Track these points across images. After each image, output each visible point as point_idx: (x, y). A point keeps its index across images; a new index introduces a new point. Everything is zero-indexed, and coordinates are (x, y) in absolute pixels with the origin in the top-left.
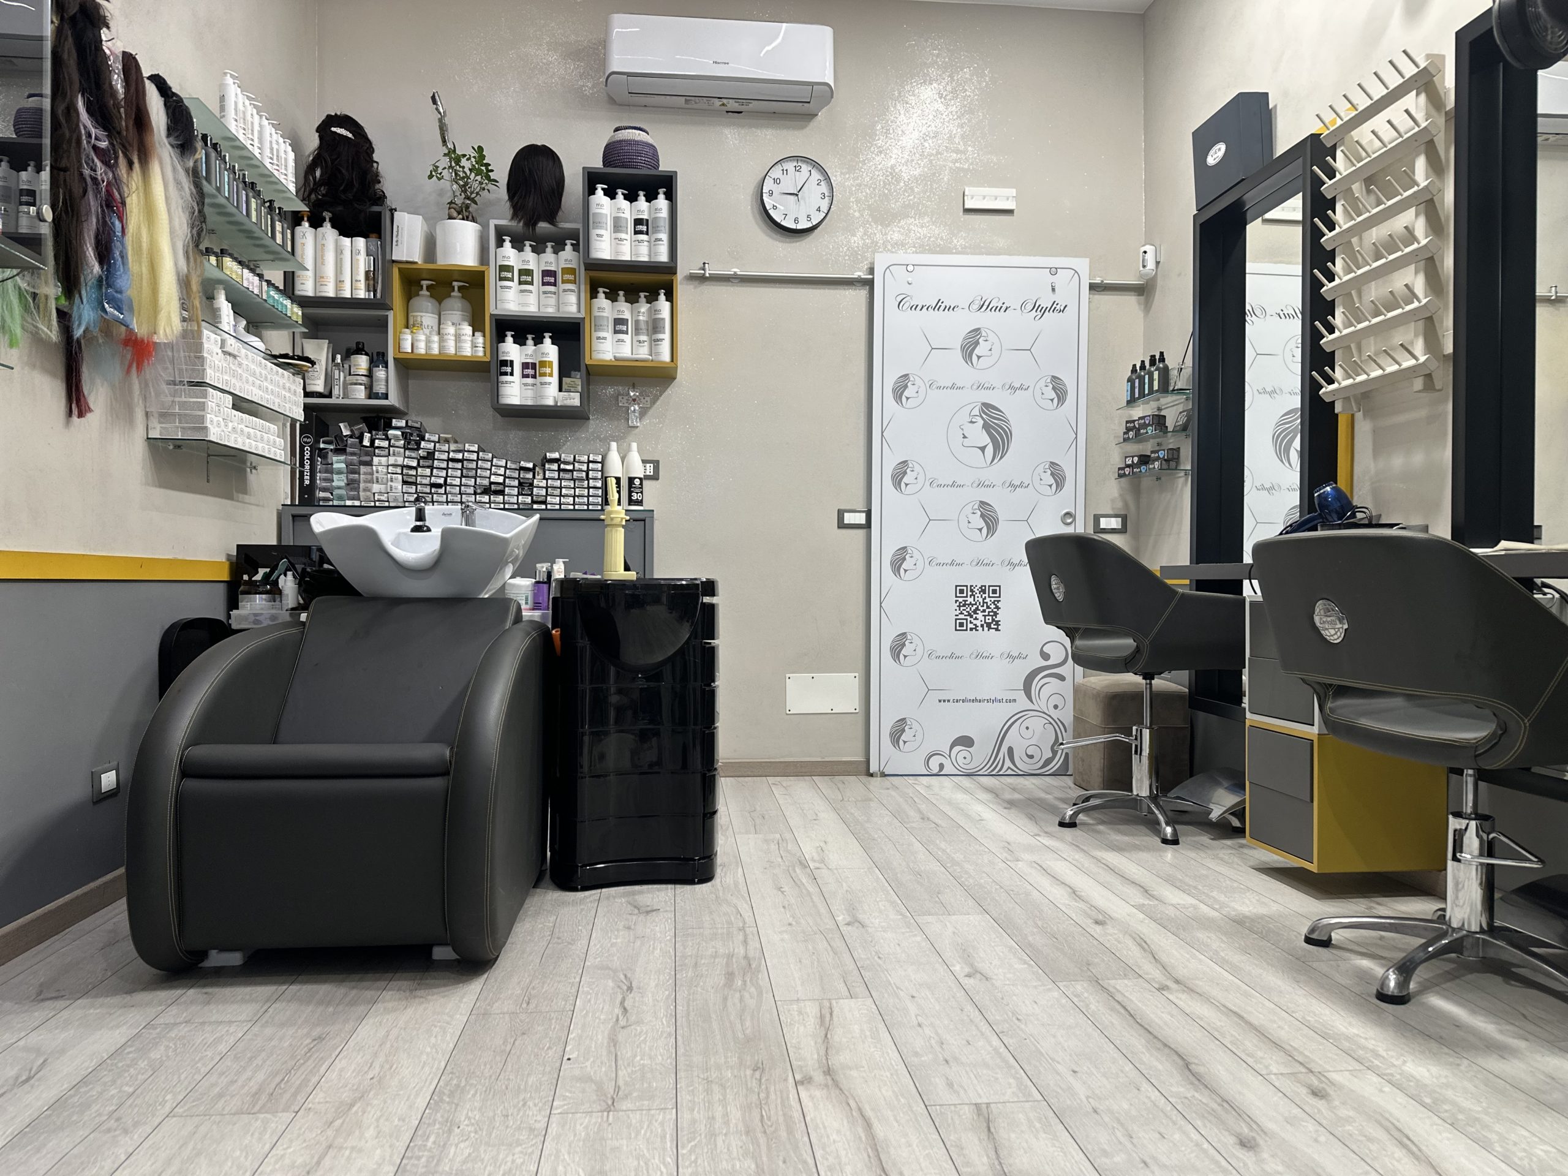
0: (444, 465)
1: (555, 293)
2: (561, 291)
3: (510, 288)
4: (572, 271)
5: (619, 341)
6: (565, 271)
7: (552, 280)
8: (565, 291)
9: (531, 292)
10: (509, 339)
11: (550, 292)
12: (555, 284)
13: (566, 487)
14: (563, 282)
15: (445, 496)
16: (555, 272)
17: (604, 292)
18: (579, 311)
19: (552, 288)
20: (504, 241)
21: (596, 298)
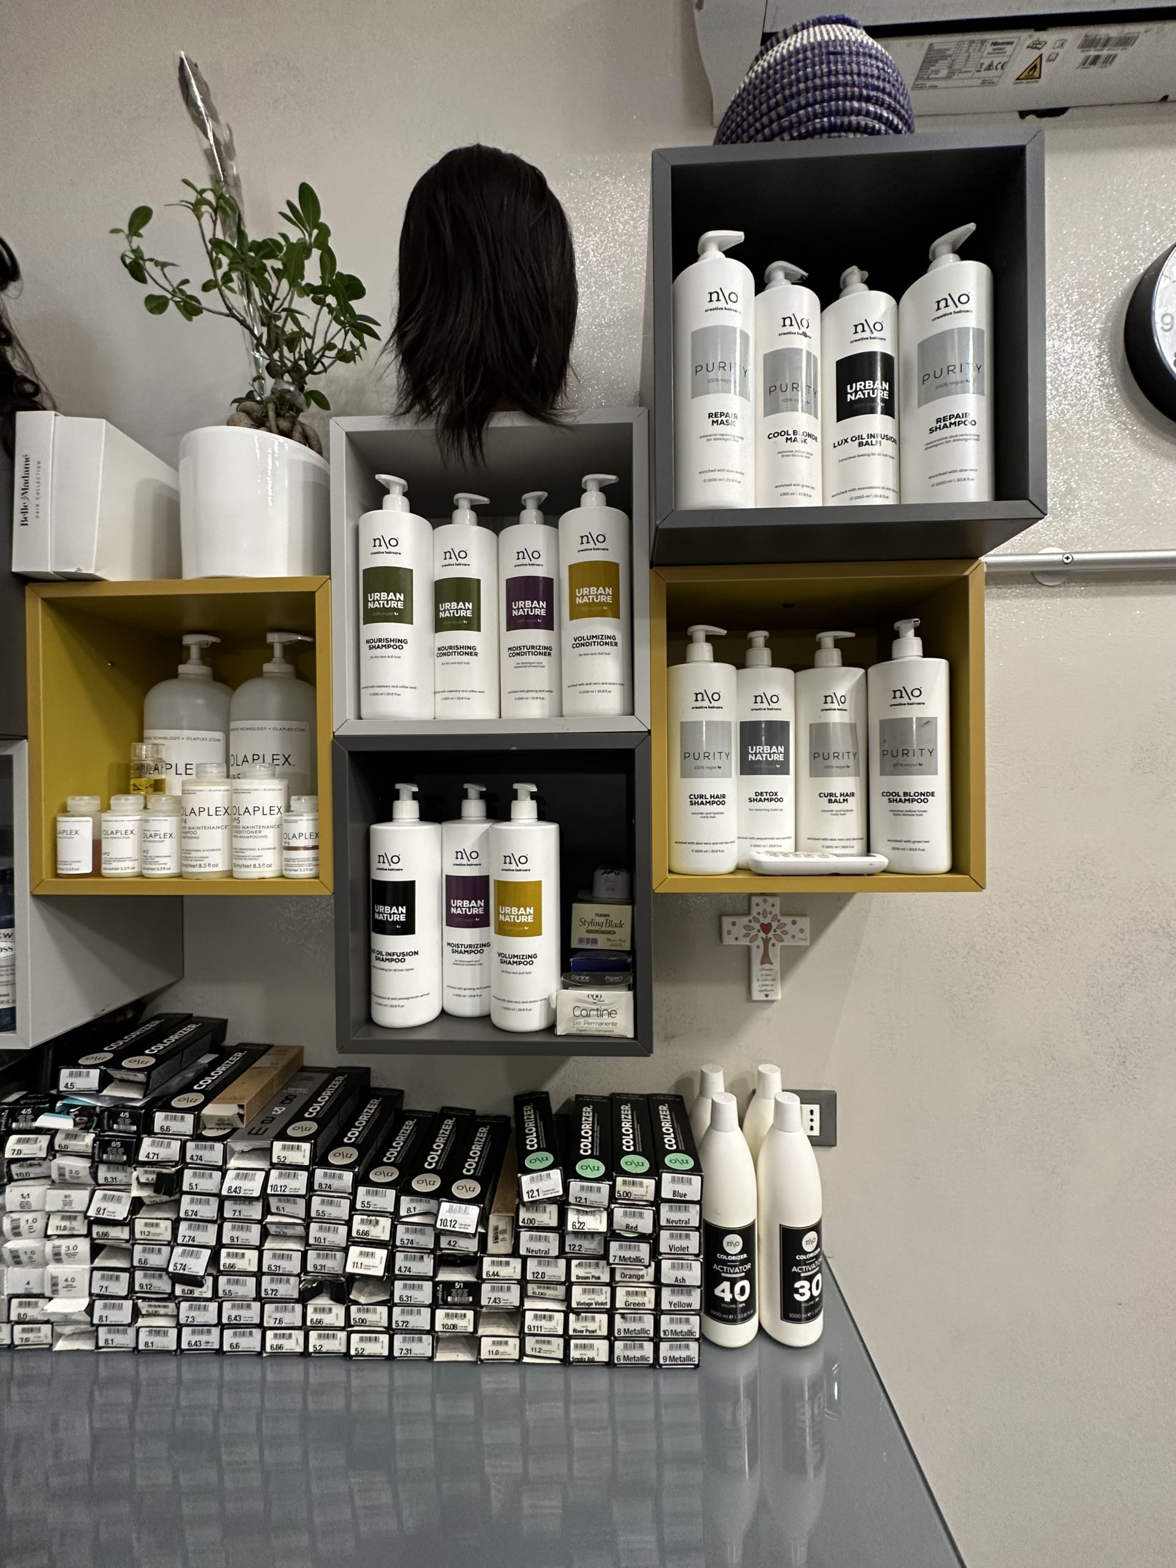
0: (209, 1210)
1: (547, 651)
2: (568, 641)
3: (400, 643)
4: (604, 573)
5: (759, 797)
6: (582, 574)
7: (539, 608)
8: (581, 642)
9: (470, 651)
10: (407, 808)
11: (533, 650)
12: (547, 622)
13: (583, 1282)
14: (577, 612)
15: (213, 1306)
16: (549, 582)
17: (709, 638)
18: (631, 710)
19: (537, 637)
20: (385, 491)
21: (683, 660)
